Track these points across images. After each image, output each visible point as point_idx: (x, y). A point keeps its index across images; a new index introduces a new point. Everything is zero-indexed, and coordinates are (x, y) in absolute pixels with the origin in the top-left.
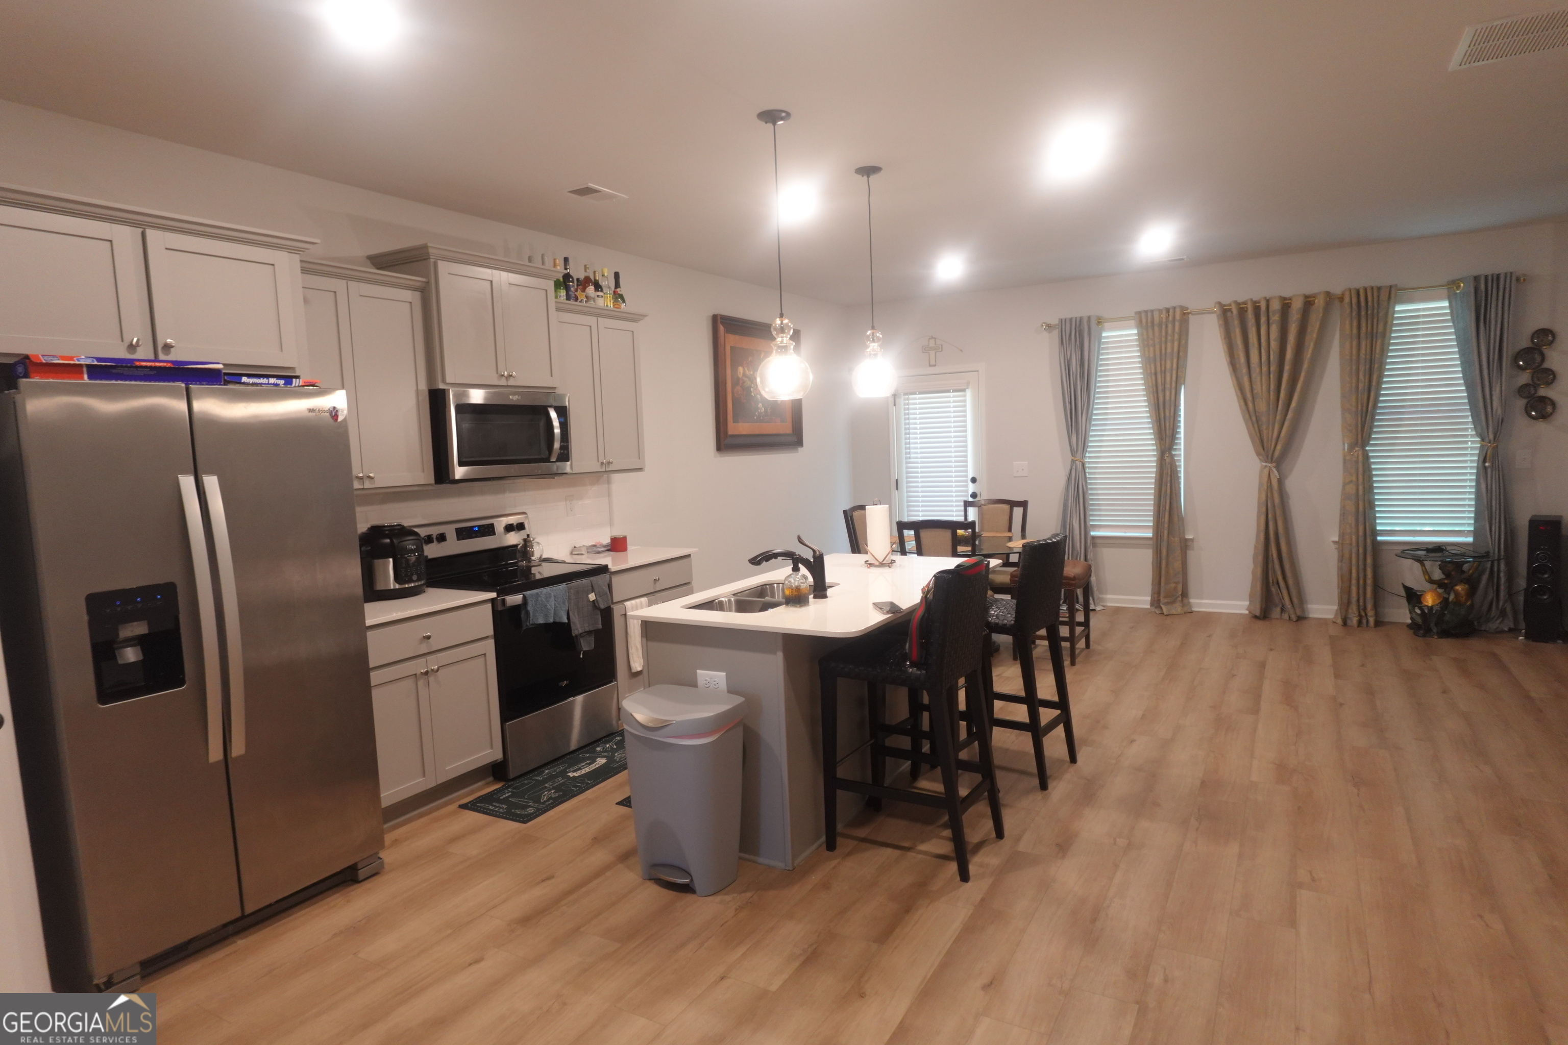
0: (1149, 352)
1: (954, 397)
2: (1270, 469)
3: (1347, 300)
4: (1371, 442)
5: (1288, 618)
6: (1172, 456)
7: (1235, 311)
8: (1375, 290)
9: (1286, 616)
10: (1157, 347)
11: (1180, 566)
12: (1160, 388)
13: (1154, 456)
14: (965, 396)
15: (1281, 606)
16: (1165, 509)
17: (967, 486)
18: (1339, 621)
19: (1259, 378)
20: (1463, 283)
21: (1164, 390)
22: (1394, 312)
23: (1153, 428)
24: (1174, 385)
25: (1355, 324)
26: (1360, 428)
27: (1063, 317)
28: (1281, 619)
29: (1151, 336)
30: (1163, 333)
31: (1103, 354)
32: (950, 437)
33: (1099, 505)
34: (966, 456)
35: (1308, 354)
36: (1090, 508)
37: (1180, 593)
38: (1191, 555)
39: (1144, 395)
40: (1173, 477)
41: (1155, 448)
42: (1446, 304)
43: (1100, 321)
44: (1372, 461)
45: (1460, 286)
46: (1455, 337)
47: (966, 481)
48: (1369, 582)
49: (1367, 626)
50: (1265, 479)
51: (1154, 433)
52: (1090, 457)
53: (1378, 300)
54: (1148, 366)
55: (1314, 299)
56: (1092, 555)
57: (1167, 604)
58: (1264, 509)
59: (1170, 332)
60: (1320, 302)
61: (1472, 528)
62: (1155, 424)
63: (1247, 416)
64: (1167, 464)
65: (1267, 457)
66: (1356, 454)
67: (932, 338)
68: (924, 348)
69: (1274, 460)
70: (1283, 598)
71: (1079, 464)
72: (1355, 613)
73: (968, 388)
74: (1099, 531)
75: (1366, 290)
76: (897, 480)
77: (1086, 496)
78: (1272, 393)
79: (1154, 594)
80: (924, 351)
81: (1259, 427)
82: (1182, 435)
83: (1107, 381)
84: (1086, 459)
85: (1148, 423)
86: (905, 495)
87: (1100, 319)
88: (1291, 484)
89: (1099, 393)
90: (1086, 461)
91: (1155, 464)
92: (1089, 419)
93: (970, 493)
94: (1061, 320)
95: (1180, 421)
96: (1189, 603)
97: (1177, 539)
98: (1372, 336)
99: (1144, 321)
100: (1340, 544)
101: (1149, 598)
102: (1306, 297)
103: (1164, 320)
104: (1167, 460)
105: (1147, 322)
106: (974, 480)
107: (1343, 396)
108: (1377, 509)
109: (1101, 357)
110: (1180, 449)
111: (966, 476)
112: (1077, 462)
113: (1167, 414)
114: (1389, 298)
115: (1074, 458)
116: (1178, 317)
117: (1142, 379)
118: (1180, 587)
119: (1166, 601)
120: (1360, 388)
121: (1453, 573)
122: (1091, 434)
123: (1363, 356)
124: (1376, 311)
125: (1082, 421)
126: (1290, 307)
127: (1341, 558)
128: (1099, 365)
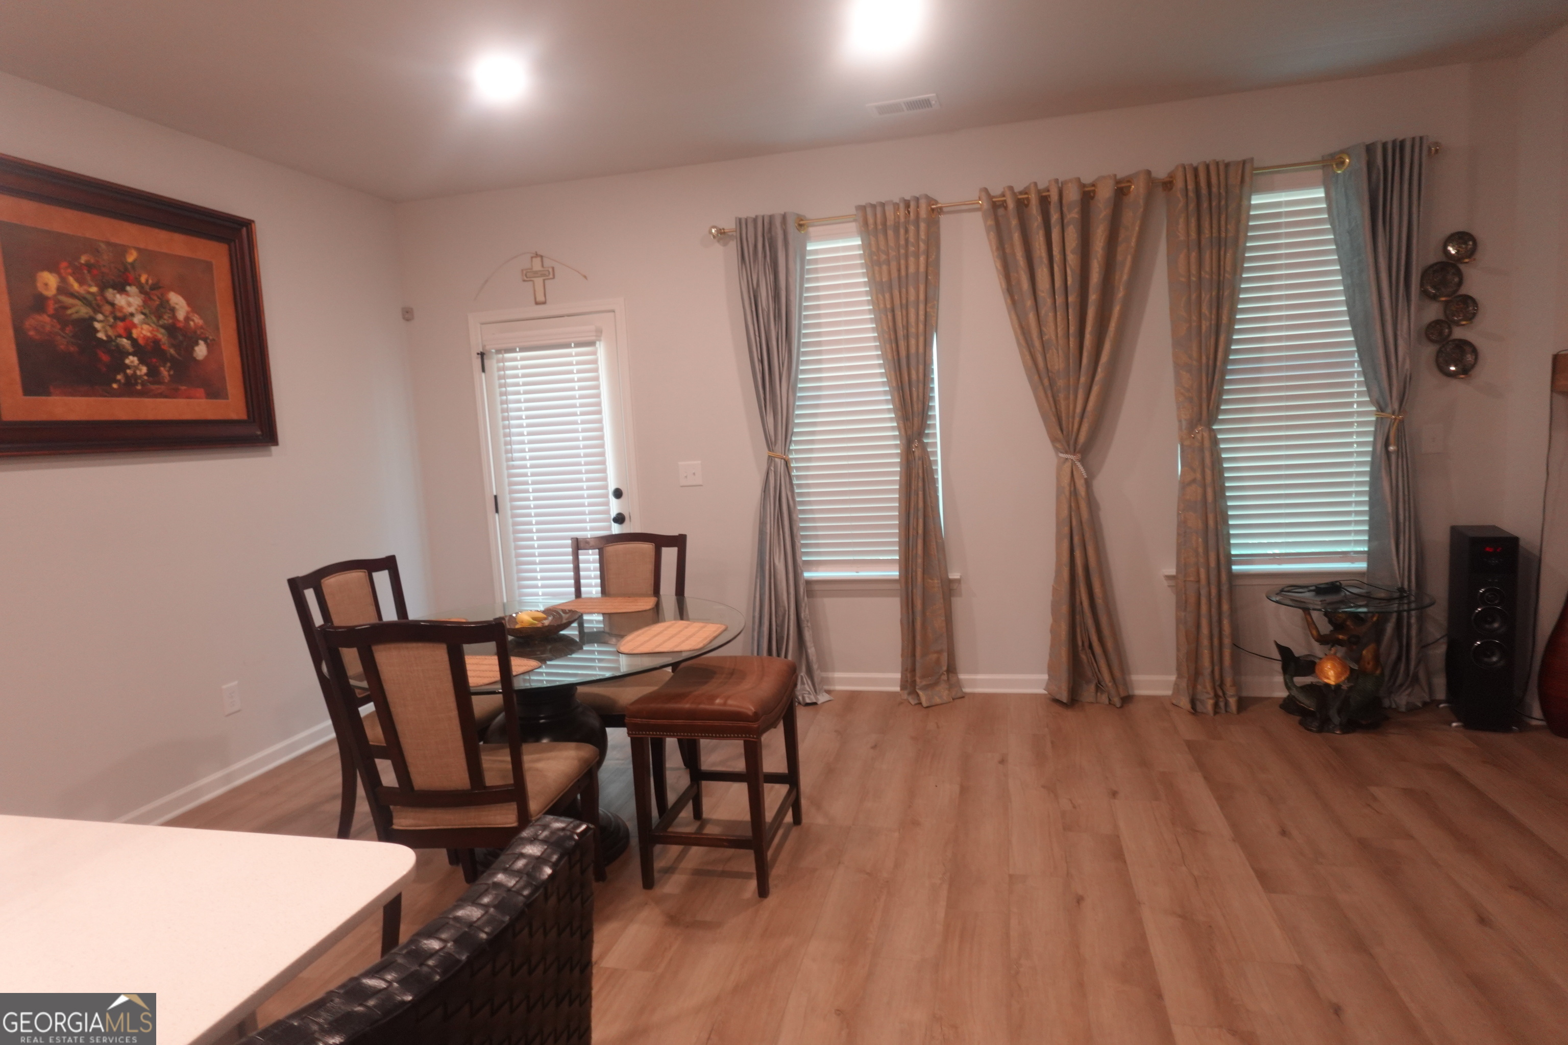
0: (881, 273)
1: (577, 355)
2: (1073, 463)
3: (1179, 184)
4: (1220, 417)
5: (1107, 702)
6: (924, 446)
7: (1011, 205)
8: (1222, 168)
9: (1104, 698)
10: (894, 265)
11: (944, 624)
12: (901, 333)
13: (896, 446)
14: (595, 353)
15: (1095, 682)
16: (917, 533)
17: (607, 504)
18: (1185, 703)
19: (1051, 314)
20: (1349, 159)
21: (907, 337)
22: (1250, 207)
23: (893, 401)
24: (921, 327)
25: (1193, 221)
26: (1204, 395)
27: (743, 215)
28: (1097, 703)
29: (882, 246)
30: (902, 242)
31: (809, 280)
32: (575, 423)
33: (815, 528)
34: (603, 454)
35: (1123, 276)
36: (801, 533)
37: (945, 668)
38: (958, 603)
39: (876, 348)
40: (926, 480)
41: (897, 433)
42: (1320, 193)
43: (801, 225)
44: (1222, 446)
45: (1343, 163)
46: (1334, 247)
47: (606, 496)
48: (1227, 641)
49: (1226, 711)
50: (1066, 480)
51: (894, 410)
52: (797, 451)
53: (1226, 185)
54: (881, 297)
55: (1129, 184)
56: (807, 612)
57: (925, 688)
58: (1066, 530)
59: (912, 239)
60: (1138, 189)
61: (1365, 549)
62: (896, 394)
63: (1036, 377)
64: (917, 459)
65: (1069, 445)
66: (1199, 437)
67: (537, 255)
68: (525, 272)
69: (1077, 450)
70: (1099, 671)
71: (780, 463)
72: (1207, 693)
73: (600, 340)
74: (816, 571)
75: (1207, 167)
76: (496, 497)
77: (794, 516)
78: (1071, 339)
79: (906, 670)
80: (525, 279)
81: (1053, 397)
82: (937, 412)
83: (818, 325)
84: (792, 454)
85: (885, 393)
86: (510, 521)
87: (802, 220)
88: (1103, 487)
89: (807, 344)
90: (791, 456)
91: (899, 460)
92: (792, 388)
93: (613, 514)
94: (740, 220)
95: (932, 389)
96: (958, 681)
97: (936, 582)
98: (1220, 243)
99: (871, 220)
100: (1178, 582)
101: (898, 676)
102: (1118, 182)
103: (902, 220)
104: (917, 454)
105: (875, 223)
106: (618, 494)
107: (1177, 343)
108: (1231, 522)
109: (806, 285)
110: (935, 434)
111: (606, 487)
112: (776, 459)
113: (914, 376)
114: (1242, 181)
115: (771, 454)
116: (923, 213)
117: (871, 320)
118: (944, 657)
119: (924, 683)
120: (1204, 330)
121: (1348, 623)
122: (797, 412)
123: (1207, 276)
124: (1223, 203)
125: (782, 390)
126: (1093, 198)
127: (1181, 605)
128: (803, 300)
